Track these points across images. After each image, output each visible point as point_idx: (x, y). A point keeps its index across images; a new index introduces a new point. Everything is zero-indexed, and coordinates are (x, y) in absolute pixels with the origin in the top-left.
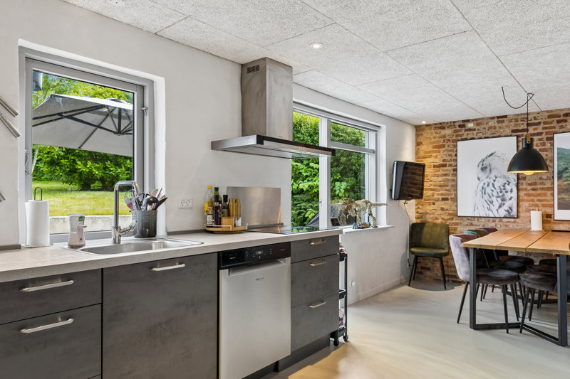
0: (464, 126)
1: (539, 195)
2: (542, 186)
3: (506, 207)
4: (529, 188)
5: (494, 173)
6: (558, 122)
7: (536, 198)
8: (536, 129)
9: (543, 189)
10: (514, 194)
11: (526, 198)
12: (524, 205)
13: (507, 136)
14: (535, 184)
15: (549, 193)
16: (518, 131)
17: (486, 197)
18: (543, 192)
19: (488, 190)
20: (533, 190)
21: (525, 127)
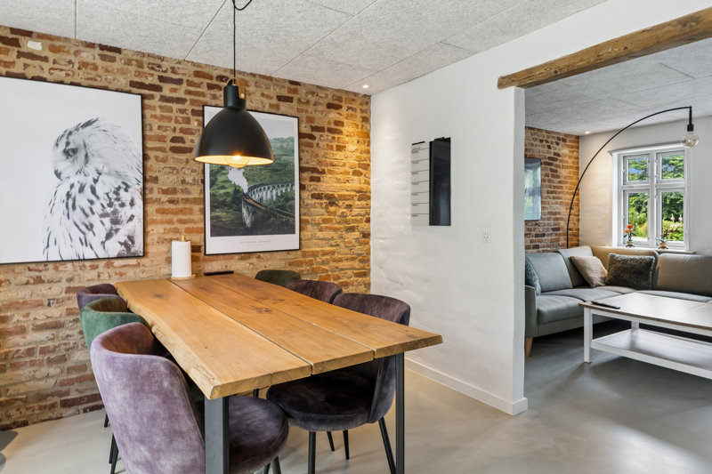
0: (15, 43)
1: (181, 211)
2: (185, 196)
3: (121, 236)
4: (164, 198)
5: (96, 163)
6: (210, 87)
7: (175, 218)
8: (174, 90)
9: (187, 201)
10: (138, 210)
11: (159, 217)
12: (156, 230)
13: (122, 91)
14: (174, 191)
15: (197, 208)
16: (141, 85)
17: (77, 215)
18: (188, 206)
19: (82, 201)
20: (171, 201)
21: (157, 82)
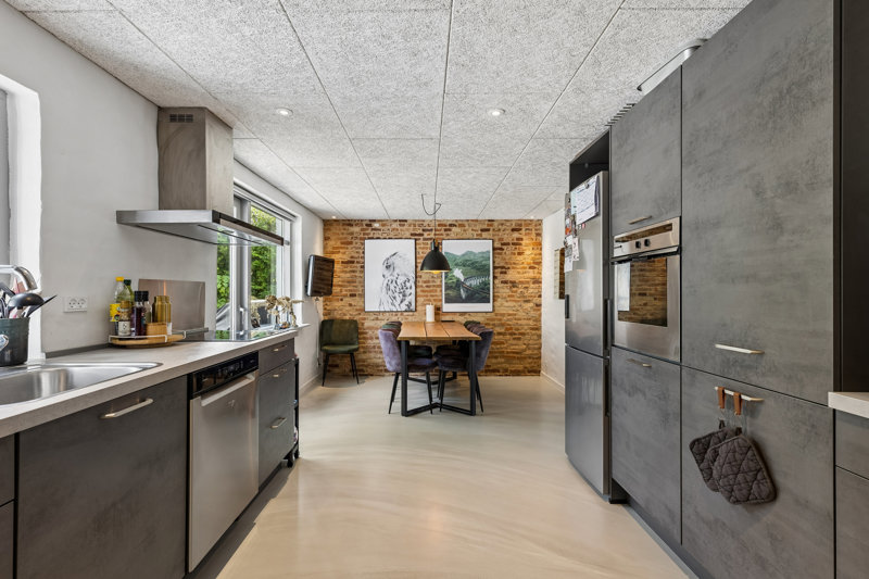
0: (370, 225)
1: (432, 291)
2: (433, 284)
3: (406, 302)
4: (424, 285)
5: (397, 271)
6: (445, 230)
7: (429, 294)
8: (429, 234)
9: (434, 286)
10: (413, 291)
11: (421, 294)
12: (420, 300)
13: (407, 239)
14: (428, 282)
15: (438, 289)
16: (416, 235)
17: (390, 292)
18: (434, 288)
19: (392, 287)
20: (427, 286)
21: (420, 232)
